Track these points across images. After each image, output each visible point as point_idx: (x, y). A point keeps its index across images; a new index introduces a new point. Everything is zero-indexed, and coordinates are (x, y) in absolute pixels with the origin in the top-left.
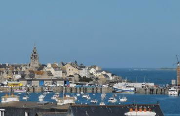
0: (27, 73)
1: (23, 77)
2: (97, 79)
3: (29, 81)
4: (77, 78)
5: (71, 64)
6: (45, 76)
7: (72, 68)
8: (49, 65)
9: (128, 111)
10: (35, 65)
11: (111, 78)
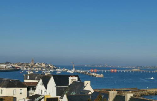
0: (30, 65)
1: (29, 67)
2: (51, 68)
3: (31, 68)
4: (45, 67)
5: (43, 63)
6: (36, 66)
7: (43, 64)
8: (37, 63)
9: (70, 77)
10: (33, 63)
11: (55, 68)
